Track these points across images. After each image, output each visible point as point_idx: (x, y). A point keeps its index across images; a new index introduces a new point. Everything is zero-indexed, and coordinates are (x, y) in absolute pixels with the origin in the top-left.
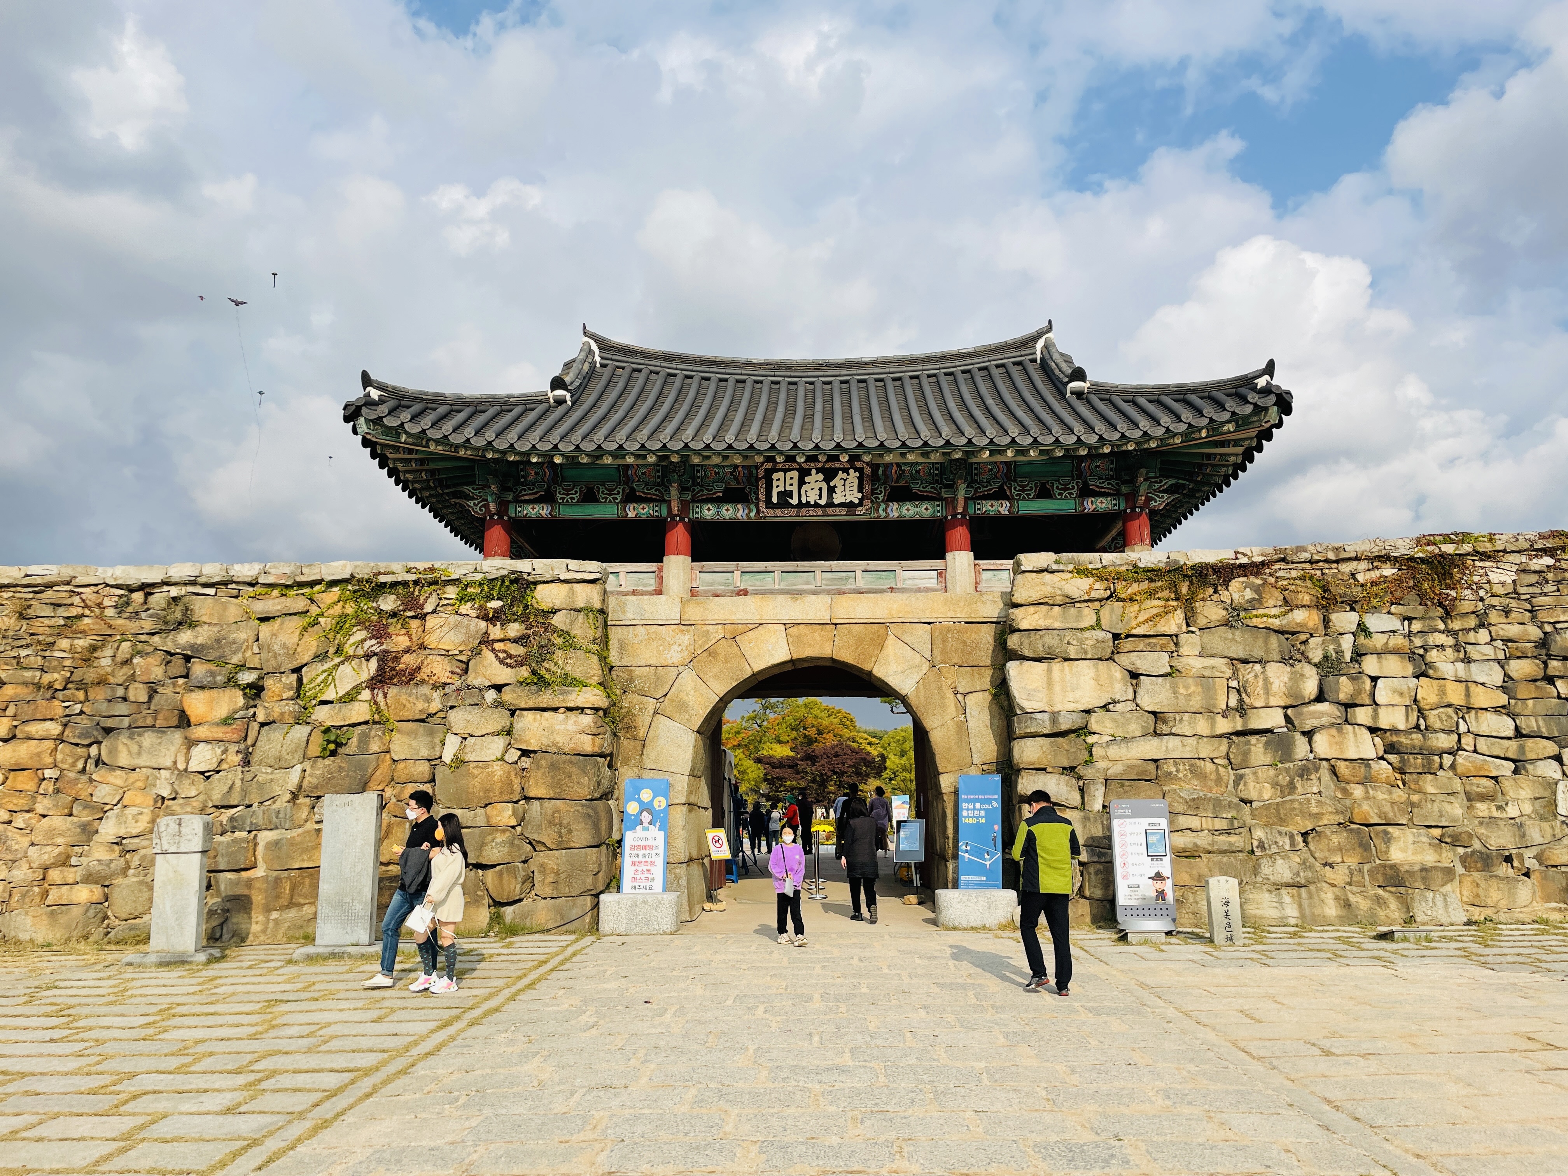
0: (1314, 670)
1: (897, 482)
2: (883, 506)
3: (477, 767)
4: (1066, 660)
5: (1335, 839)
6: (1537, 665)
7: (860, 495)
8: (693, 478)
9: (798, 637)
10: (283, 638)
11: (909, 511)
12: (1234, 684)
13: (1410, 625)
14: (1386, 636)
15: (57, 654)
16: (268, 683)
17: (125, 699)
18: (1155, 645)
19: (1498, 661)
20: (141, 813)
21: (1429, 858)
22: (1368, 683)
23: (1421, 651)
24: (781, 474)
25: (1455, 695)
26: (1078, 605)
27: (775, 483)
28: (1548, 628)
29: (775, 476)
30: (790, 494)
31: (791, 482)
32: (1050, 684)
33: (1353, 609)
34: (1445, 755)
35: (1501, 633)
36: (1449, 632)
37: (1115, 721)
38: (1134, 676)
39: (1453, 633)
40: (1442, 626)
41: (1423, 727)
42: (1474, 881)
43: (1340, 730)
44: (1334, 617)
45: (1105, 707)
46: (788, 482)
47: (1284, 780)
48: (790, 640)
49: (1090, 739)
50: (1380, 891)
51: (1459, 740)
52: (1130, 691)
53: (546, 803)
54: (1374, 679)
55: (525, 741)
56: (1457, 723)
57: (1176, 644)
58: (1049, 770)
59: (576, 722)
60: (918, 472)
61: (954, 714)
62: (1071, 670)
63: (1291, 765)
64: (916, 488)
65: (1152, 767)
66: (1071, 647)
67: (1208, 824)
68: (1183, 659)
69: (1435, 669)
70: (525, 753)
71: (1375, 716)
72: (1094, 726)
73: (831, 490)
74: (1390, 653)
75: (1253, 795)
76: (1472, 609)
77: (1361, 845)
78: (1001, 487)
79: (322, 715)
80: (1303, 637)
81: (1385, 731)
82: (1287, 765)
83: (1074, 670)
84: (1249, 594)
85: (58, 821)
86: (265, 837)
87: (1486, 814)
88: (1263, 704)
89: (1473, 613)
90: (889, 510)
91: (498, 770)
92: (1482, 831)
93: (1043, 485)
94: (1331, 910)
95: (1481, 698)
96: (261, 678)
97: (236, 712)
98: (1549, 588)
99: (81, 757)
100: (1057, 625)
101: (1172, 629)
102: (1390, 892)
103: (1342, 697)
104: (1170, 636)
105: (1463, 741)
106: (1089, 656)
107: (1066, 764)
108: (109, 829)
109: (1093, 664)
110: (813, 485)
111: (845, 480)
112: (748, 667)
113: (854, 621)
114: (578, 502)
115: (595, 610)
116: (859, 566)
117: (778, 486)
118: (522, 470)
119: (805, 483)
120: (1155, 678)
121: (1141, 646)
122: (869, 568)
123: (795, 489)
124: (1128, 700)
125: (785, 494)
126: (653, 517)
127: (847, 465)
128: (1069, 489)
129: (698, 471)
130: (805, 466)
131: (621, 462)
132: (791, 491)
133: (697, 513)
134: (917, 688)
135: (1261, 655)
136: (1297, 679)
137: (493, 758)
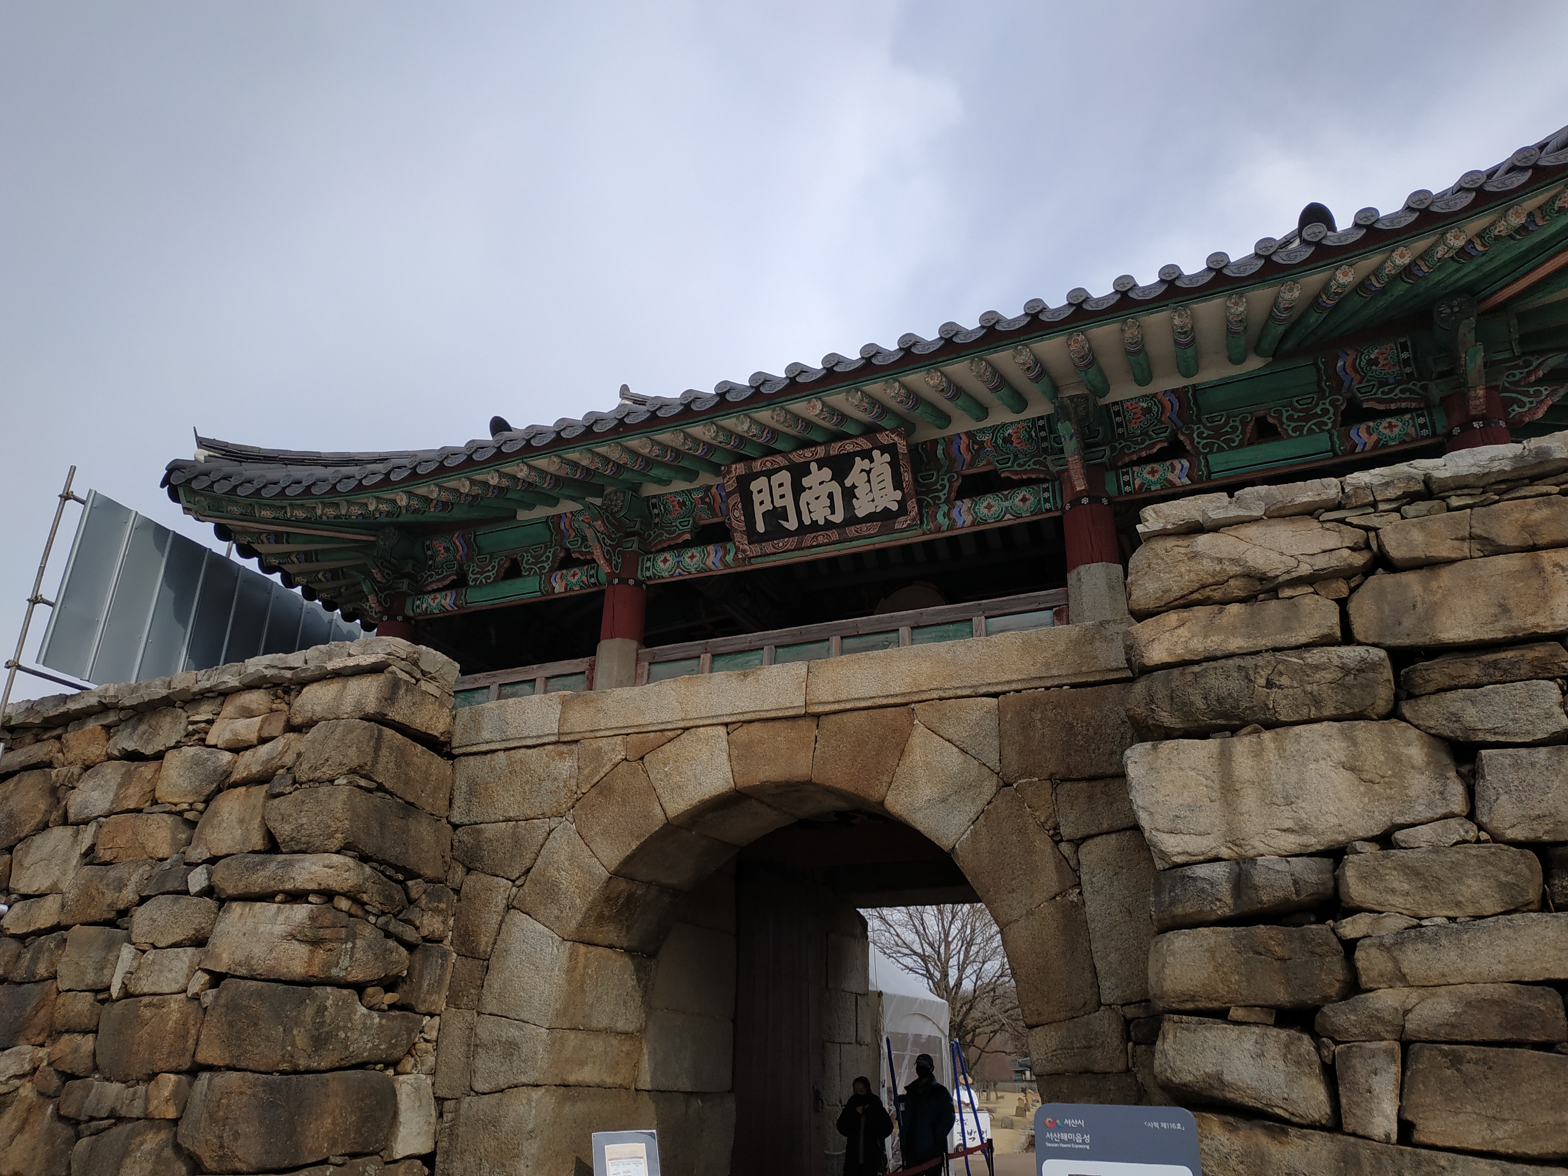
1: (972, 465)
2: (945, 508)
3: (150, 1005)
4: (1271, 725)
7: (898, 495)
8: (649, 518)
9: (750, 746)
11: (991, 510)
18: (1513, 664)
24: (763, 480)
26: (1287, 592)
27: (756, 498)
29: (754, 486)
30: (782, 513)
31: (782, 491)
32: (1228, 789)
37: (1412, 872)
38: (1464, 751)
45: (1385, 840)
46: (777, 492)
48: (735, 754)
49: (1350, 928)
52: (1457, 789)
53: (215, 1078)
55: (219, 957)
58: (1236, 1013)
60: (1007, 440)
61: (1055, 888)
62: (1281, 749)
64: (1006, 469)
66: (1275, 694)
70: (215, 979)
72: (1357, 891)
73: (849, 494)
78: (1172, 438)
83: (1291, 748)
90: (954, 513)
91: (175, 1009)
93: (1259, 419)
100: (1235, 644)
106: (1326, 713)
107: (1281, 996)
109: (1342, 731)
110: (817, 490)
111: (868, 472)
112: (658, 810)
113: (849, 706)
114: (495, 580)
115: (366, 718)
116: (903, 618)
117: (762, 503)
118: (428, 548)
119: (804, 489)
120: (1523, 752)
121: (1474, 672)
122: (925, 621)
123: (789, 502)
124: (1452, 815)
125: (776, 515)
126: (589, 587)
127: (866, 445)
128: (1316, 415)
129: (654, 506)
130: (797, 457)
131: (550, 511)
132: (784, 508)
133: (648, 569)
134: (975, 833)
137: (175, 987)
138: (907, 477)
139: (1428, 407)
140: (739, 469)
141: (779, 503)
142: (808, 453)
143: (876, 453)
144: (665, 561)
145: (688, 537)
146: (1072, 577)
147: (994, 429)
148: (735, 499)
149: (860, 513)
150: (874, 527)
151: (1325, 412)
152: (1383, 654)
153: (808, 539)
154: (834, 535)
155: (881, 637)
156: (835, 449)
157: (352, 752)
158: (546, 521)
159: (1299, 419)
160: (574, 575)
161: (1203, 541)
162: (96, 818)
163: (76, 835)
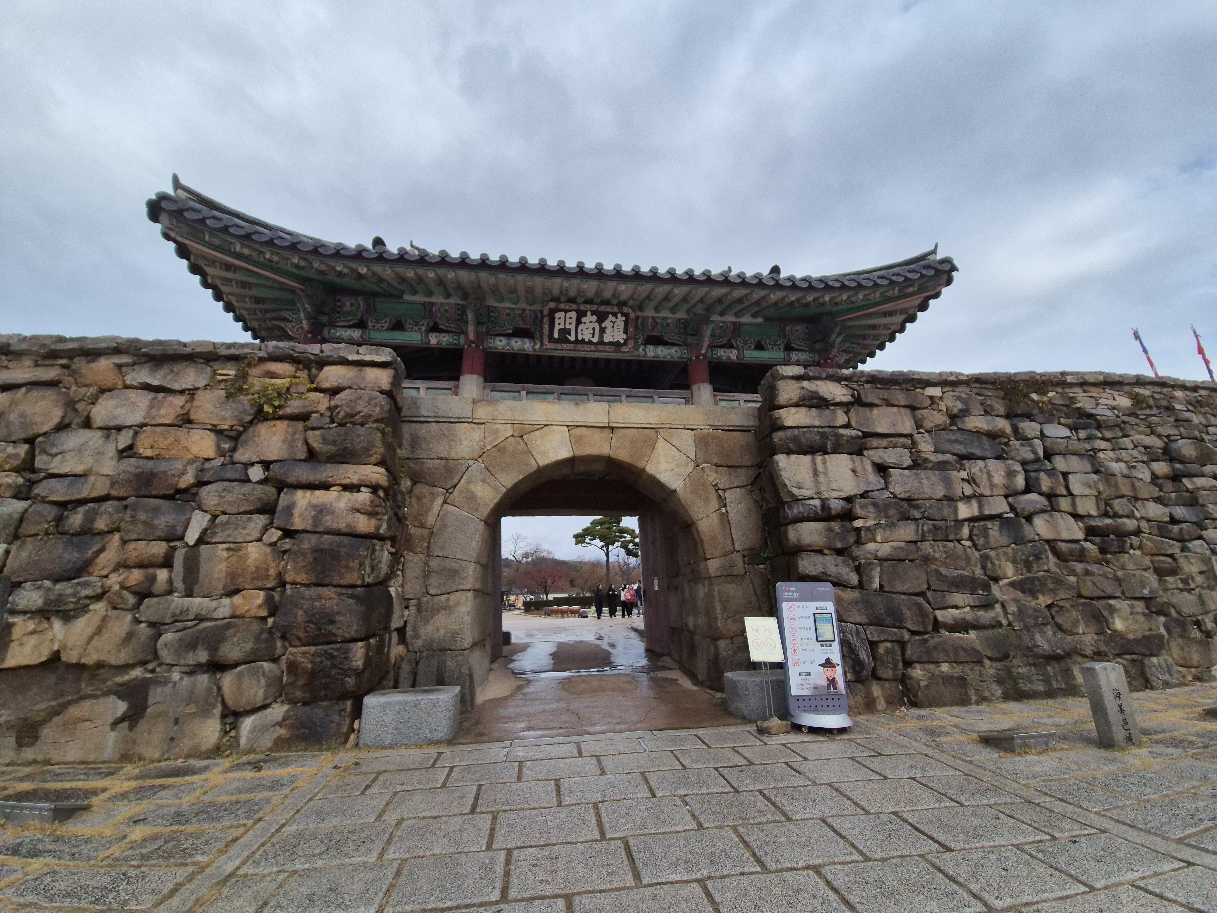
0: (1021, 467)
1: (652, 331)
2: (643, 347)
3: (227, 549)
4: (826, 453)
5: (1074, 612)
6: (1168, 467)
7: (625, 336)
8: (488, 316)
9: (580, 437)
10: (22, 408)
11: (663, 352)
12: (964, 475)
13: (1077, 433)
14: (1064, 441)
18: (895, 442)
19: (1145, 462)
21: (1145, 627)
22: (1061, 478)
23: (1092, 453)
24: (563, 313)
25: (1125, 487)
26: (832, 407)
27: (557, 321)
28: (1165, 440)
29: (557, 315)
30: (569, 332)
31: (571, 321)
32: (816, 473)
33: (1033, 420)
34: (1132, 537)
35: (1138, 441)
36: (1104, 439)
37: (874, 506)
38: (882, 469)
39: (1109, 440)
40: (1100, 435)
41: (1111, 514)
42: (1179, 645)
43: (1051, 516)
44: (1021, 426)
45: (864, 495)
46: (568, 321)
47: (1021, 558)
48: (573, 440)
49: (858, 523)
51: (1138, 524)
52: (882, 480)
54: (1065, 475)
55: (290, 521)
56: (1133, 511)
57: (913, 443)
58: (825, 551)
59: (350, 500)
60: (668, 325)
61: (717, 507)
62: (830, 461)
63: (1024, 547)
64: (667, 337)
65: (913, 547)
66: (827, 442)
68: (921, 455)
69: (1106, 467)
70: (288, 533)
71: (1074, 505)
72: (857, 511)
73: (603, 331)
74: (1071, 454)
75: (1000, 572)
76: (1115, 423)
77: (1093, 617)
78: (729, 340)
80: (1004, 440)
81: (1083, 516)
82: (1021, 547)
83: (834, 461)
84: (959, 405)
88: (990, 494)
89: (1115, 426)
90: (647, 350)
91: (253, 552)
93: (759, 341)
95: (1142, 490)
100: (817, 423)
101: (908, 431)
102: (1126, 659)
103: (1044, 489)
104: (907, 436)
105: (1141, 526)
106: (845, 451)
109: (850, 458)
110: (588, 325)
111: (614, 323)
112: (534, 462)
113: (629, 426)
114: (387, 330)
116: (624, 391)
117: (559, 324)
118: (338, 301)
119: (581, 323)
120: (901, 470)
121: (886, 443)
122: (632, 394)
123: (573, 327)
124: (882, 489)
125: (565, 332)
126: (452, 344)
127: (616, 309)
129: (492, 312)
130: (582, 307)
131: (426, 299)
132: (570, 329)
133: (490, 343)
134: (685, 484)
135: (978, 452)
136: (1011, 474)
137: (251, 538)
138: (631, 329)
139: (811, 351)
140: (552, 305)
141: (568, 326)
142: (589, 307)
143: (619, 315)
144: (501, 341)
145: (510, 331)
146: (695, 387)
147: (664, 319)
148: (546, 320)
149: (606, 340)
150: (612, 349)
152: (859, 434)
153: (579, 347)
154: (593, 348)
155: (612, 398)
156: (602, 308)
157: (377, 410)
158: (424, 304)
159: (773, 345)
160: (444, 338)
161: (805, 384)
162: (130, 427)
163: (108, 437)
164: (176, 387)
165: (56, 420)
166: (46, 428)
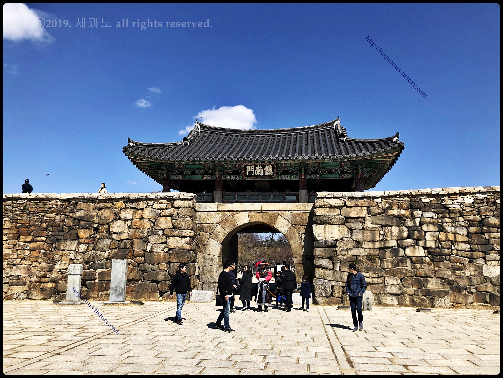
0: (407, 229)
1: (284, 169)
2: (280, 176)
3: (156, 253)
4: (331, 224)
5: (410, 281)
6: (478, 228)
7: (273, 173)
8: (224, 167)
9: (252, 216)
10: (104, 214)
11: (288, 178)
12: (382, 232)
13: (438, 215)
14: (430, 219)
15: (45, 218)
16: (100, 227)
17: (63, 231)
18: (358, 220)
19: (466, 227)
20: (66, 263)
21: (440, 288)
22: (423, 233)
23: (441, 224)
24: (249, 167)
25: (451, 237)
26: (334, 208)
27: (247, 169)
28: (483, 217)
29: (247, 167)
30: (252, 172)
31: (252, 169)
32: (325, 232)
33: (420, 210)
34: (447, 256)
35: (467, 218)
36: (450, 217)
37: (344, 243)
38: (351, 230)
39: (452, 218)
40: (448, 216)
41: (440, 247)
42: (454, 295)
43: (414, 248)
44: (414, 212)
45: (342, 239)
46: (251, 169)
47: (395, 262)
48: (249, 217)
49: (337, 249)
50: (424, 297)
51: (452, 251)
52: (350, 234)
53: (175, 264)
54: (426, 232)
55: (170, 246)
56: (451, 246)
57: (365, 221)
58: (324, 257)
59: (184, 240)
60: (291, 166)
61: (298, 240)
62: (331, 227)
63: (398, 258)
64: (291, 170)
65: (355, 258)
66: (331, 221)
67: (371, 275)
68: (366, 225)
69: (445, 229)
70: (170, 249)
71: (425, 243)
72: (338, 245)
73: (264, 171)
74: (431, 224)
75: (386, 267)
76: (458, 211)
77: (418, 283)
78: (317, 170)
79: (114, 236)
80: (404, 218)
81: (428, 248)
82: (397, 258)
83: (333, 227)
84: (387, 205)
85: (44, 265)
86: (98, 271)
87: (459, 274)
88: (390, 239)
89: (458, 212)
90: (282, 177)
91: (162, 253)
92: (458, 280)
93: (330, 170)
94: (408, 302)
95: (459, 238)
96: (98, 226)
97: (91, 235)
98: (485, 204)
99: (51, 247)
100: (328, 214)
101: (363, 215)
102: (427, 297)
103: (415, 237)
104: (362, 218)
105: (453, 252)
106: (337, 224)
107: (329, 256)
108: (58, 267)
109: (338, 226)
110: (259, 170)
111: (268, 168)
112: (237, 224)
113: (268, 211)
114: (190, 174)
115: (191, 208)
117: (248, 170)
118: (174, 165)
119: (256, 169)
120: (357, 231)
121: (353, 221)
122: (276, 195)
124: (349, 237)
125: (250, 173)
126: (211, 179)
128: (338, 171)
129: (226, 165)
130: (256, 164)
133: (224, 178)
134: (288, 231)
135: (390, 224)
136: (401, 231)
137: (161, 250)
138: (275, 170)
139: (352, 173)
140: (245, 164)
142: (258, 164)
143: (270, 166)
144: (228, 177)
145: (231, 173)
146: (300, 191)
147: (289, 163)
148: (243, 169)
149: (266, 175)
150: (268, 177)
151: (339, 170)
152: (344, 217)
153: (256, 177)
154: (261, 177)
156: (263, 164)
157: (190, 213)
158: (202, 164)
159: (335, 171)
160: (209, 177)
162: (130, 220)
163: (125, 222)
164: (139, 208)
165: (113, 218)
166: (111, 220)
